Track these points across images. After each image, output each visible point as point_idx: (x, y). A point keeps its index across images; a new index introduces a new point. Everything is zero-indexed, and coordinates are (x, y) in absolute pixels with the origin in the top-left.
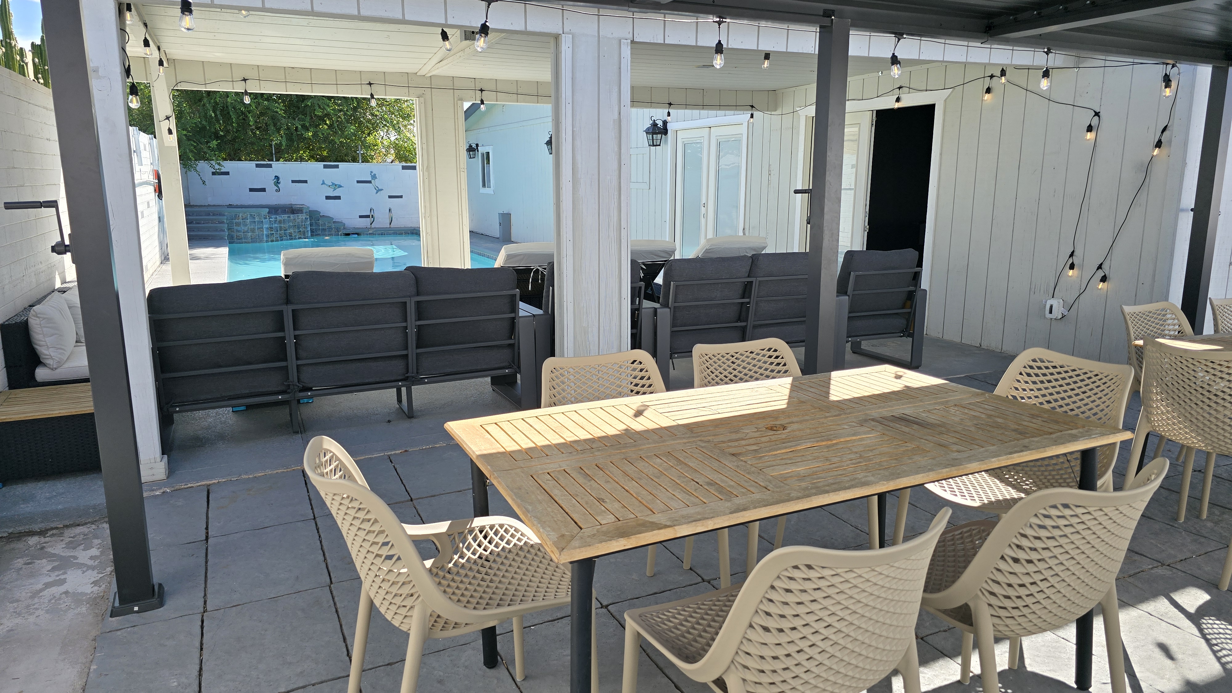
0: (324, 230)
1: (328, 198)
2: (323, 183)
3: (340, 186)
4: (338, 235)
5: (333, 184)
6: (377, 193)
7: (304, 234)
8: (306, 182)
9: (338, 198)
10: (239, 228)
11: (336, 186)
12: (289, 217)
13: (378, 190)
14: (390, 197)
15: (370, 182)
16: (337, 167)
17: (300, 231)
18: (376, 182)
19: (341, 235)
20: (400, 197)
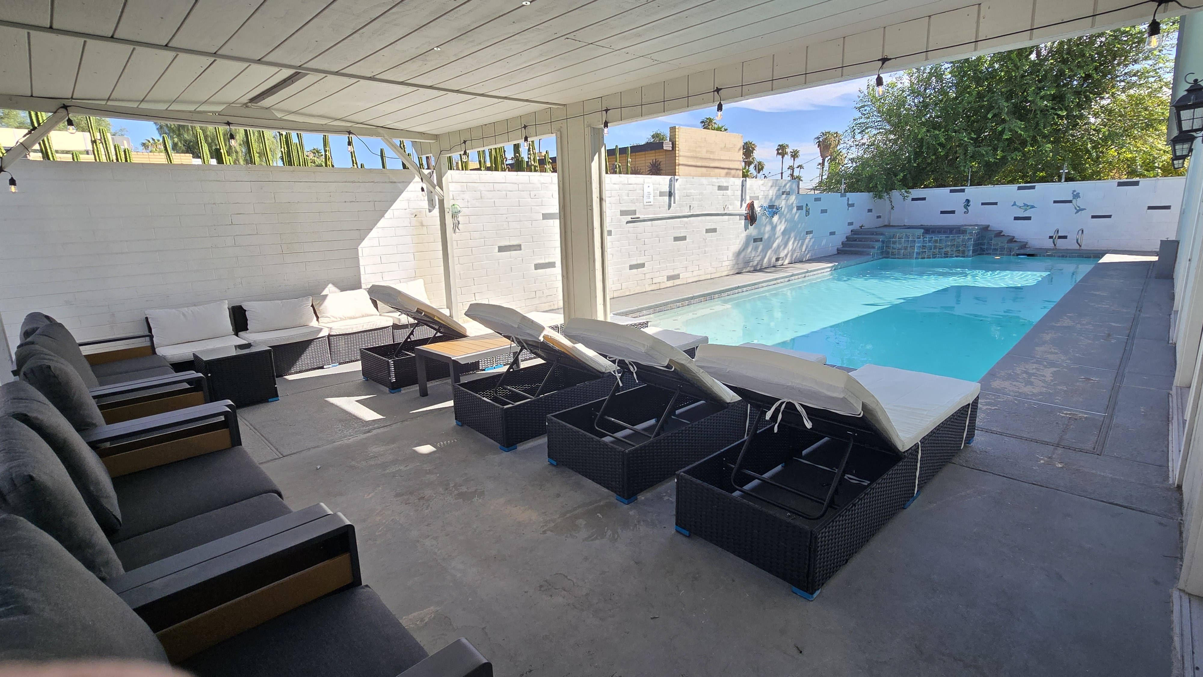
0: (996, 250)
1: (1016, 218)
2: (1015, 204)
3: (1033, 207)
4: (1010, 255)
5: (1025, 205)
6: (1076, 213)
7: (963, 252)
8: (996, 204)
9: (1029, 218)
10: (895, 246)
11: (1027, 207)
12: (948, 237)
13: (1079, 210)
14: (1093, 217)
15: (1070, 202)
16: (1033, 188)
17: (959, 250)
18: (1079, 202)
19: (1014, 255)
20: (1110, 216)
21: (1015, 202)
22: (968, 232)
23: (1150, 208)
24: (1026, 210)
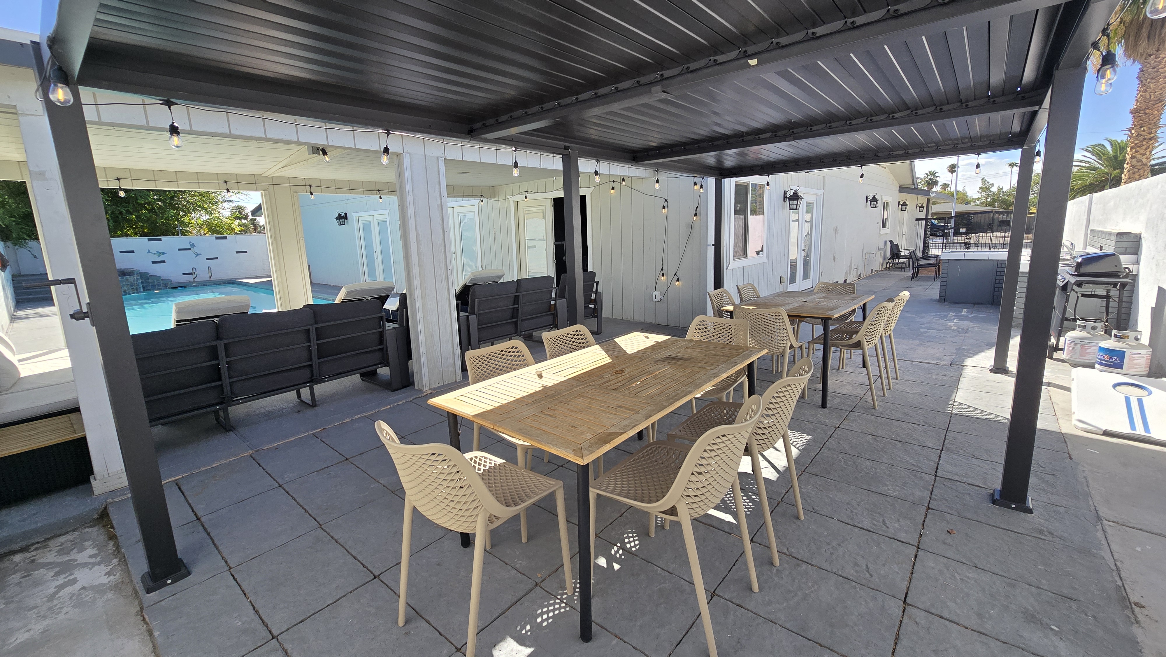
0: (154, 286)
1: (154, 262)
2: (149, 252)
3: (164, 253)
4: (167, 289)
5: (158, 252)
6: (196, 257)
7: (137, 289)
8: (133, 252)
9: (164, 262)
11: (160, 254)
12: (123, 278)
13: (197, 255)
14: (207, 259)
15: (190, 249)
16: (160, 240)
17: (133, 288)
18: (196, 250)
19: (169, 288)
20: (217, 258)
21: (149, 250)
22: (135, 273)
23: (237, 252)
24: (159, 256)
